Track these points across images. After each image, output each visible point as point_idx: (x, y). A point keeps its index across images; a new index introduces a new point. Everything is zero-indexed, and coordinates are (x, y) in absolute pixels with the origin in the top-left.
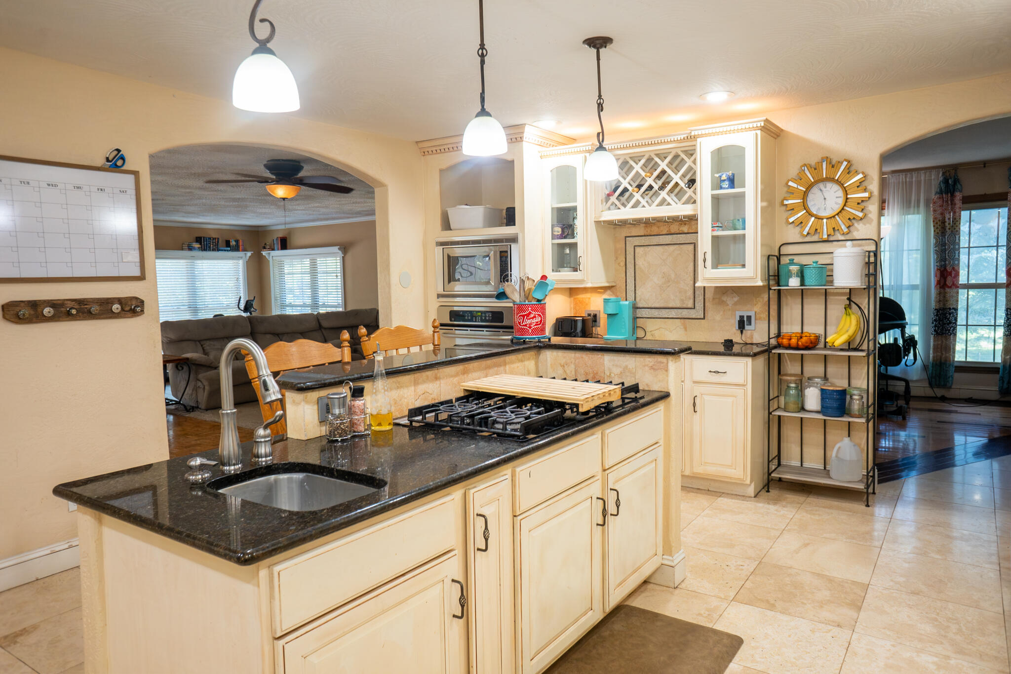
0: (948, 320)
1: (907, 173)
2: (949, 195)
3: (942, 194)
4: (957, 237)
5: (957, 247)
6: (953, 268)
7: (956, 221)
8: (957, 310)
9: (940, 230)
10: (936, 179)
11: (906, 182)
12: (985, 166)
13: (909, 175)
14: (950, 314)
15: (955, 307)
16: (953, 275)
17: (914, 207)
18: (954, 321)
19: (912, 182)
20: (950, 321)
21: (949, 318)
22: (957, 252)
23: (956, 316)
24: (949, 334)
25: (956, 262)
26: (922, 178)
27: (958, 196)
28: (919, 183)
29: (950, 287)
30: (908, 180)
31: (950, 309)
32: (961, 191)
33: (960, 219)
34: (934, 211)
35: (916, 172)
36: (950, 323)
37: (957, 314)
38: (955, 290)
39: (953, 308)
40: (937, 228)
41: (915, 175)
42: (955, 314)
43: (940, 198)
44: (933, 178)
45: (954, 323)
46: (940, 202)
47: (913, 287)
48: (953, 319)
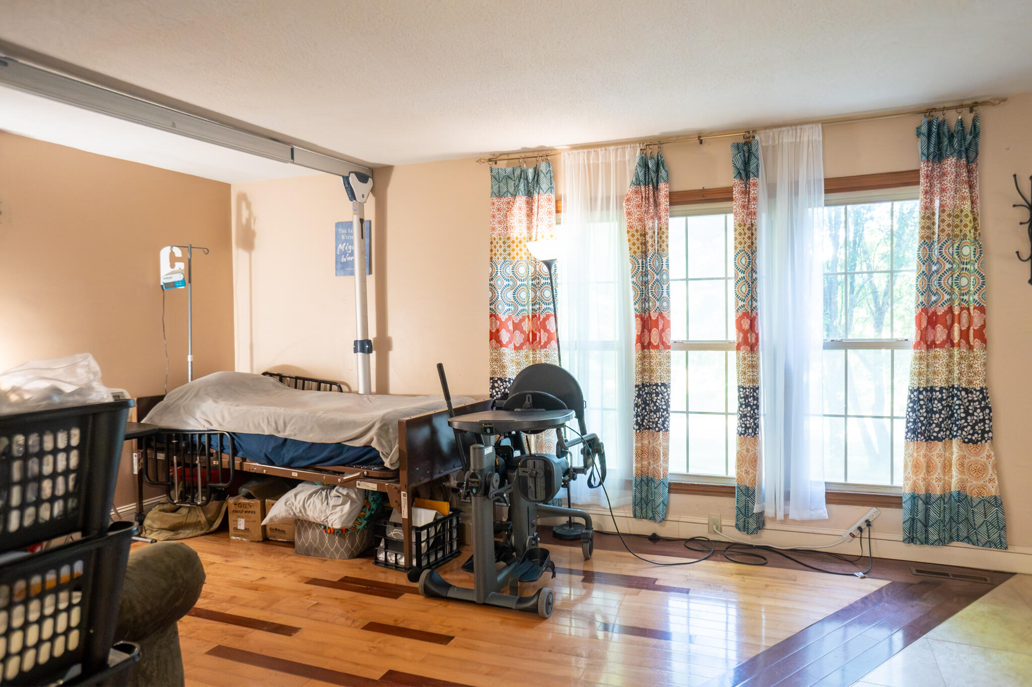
0: (655, 405)
1: (590, 150)
2: (651, 187)
3: (639, 184)
4: (664, 259)
5: (665, 277)
6: (661, 314)
7: (662, 233)
8: (669, 387)
9: (638, 248)
10: (631, 159)
11: (589, 165)
12: (701, 142)
13: (593, 154)
14: (657, 394)
15: (665, 381)
16: (661, 327)
17: (602, 209)
18: (664, 407)
19: (598, 165)
20: (657, 406)
21: (656, 402)
22: (665, 287)
23: (667, 398)
24: (657, 429)
25: (665, 304)
26: (612, 158)
27: (664, 188)
28: (608, 166)
29: (657, 347)
30: (591, 162)
31: (657, 385)
32: (667, 181)
33: (667, 228)
34: (629, 214)
35: (603, 149)
36: (658, 410)
37: (668, 395)
38: (665, 352)
39: (663, 384)
40: (634, 244)
41: (601, 152)
42: (666, 394)
43: (637, 192)
44: (627, 158)
45: (664, 410)
46: (637, 200)
47: (606, 346)
48: (663, 403)
